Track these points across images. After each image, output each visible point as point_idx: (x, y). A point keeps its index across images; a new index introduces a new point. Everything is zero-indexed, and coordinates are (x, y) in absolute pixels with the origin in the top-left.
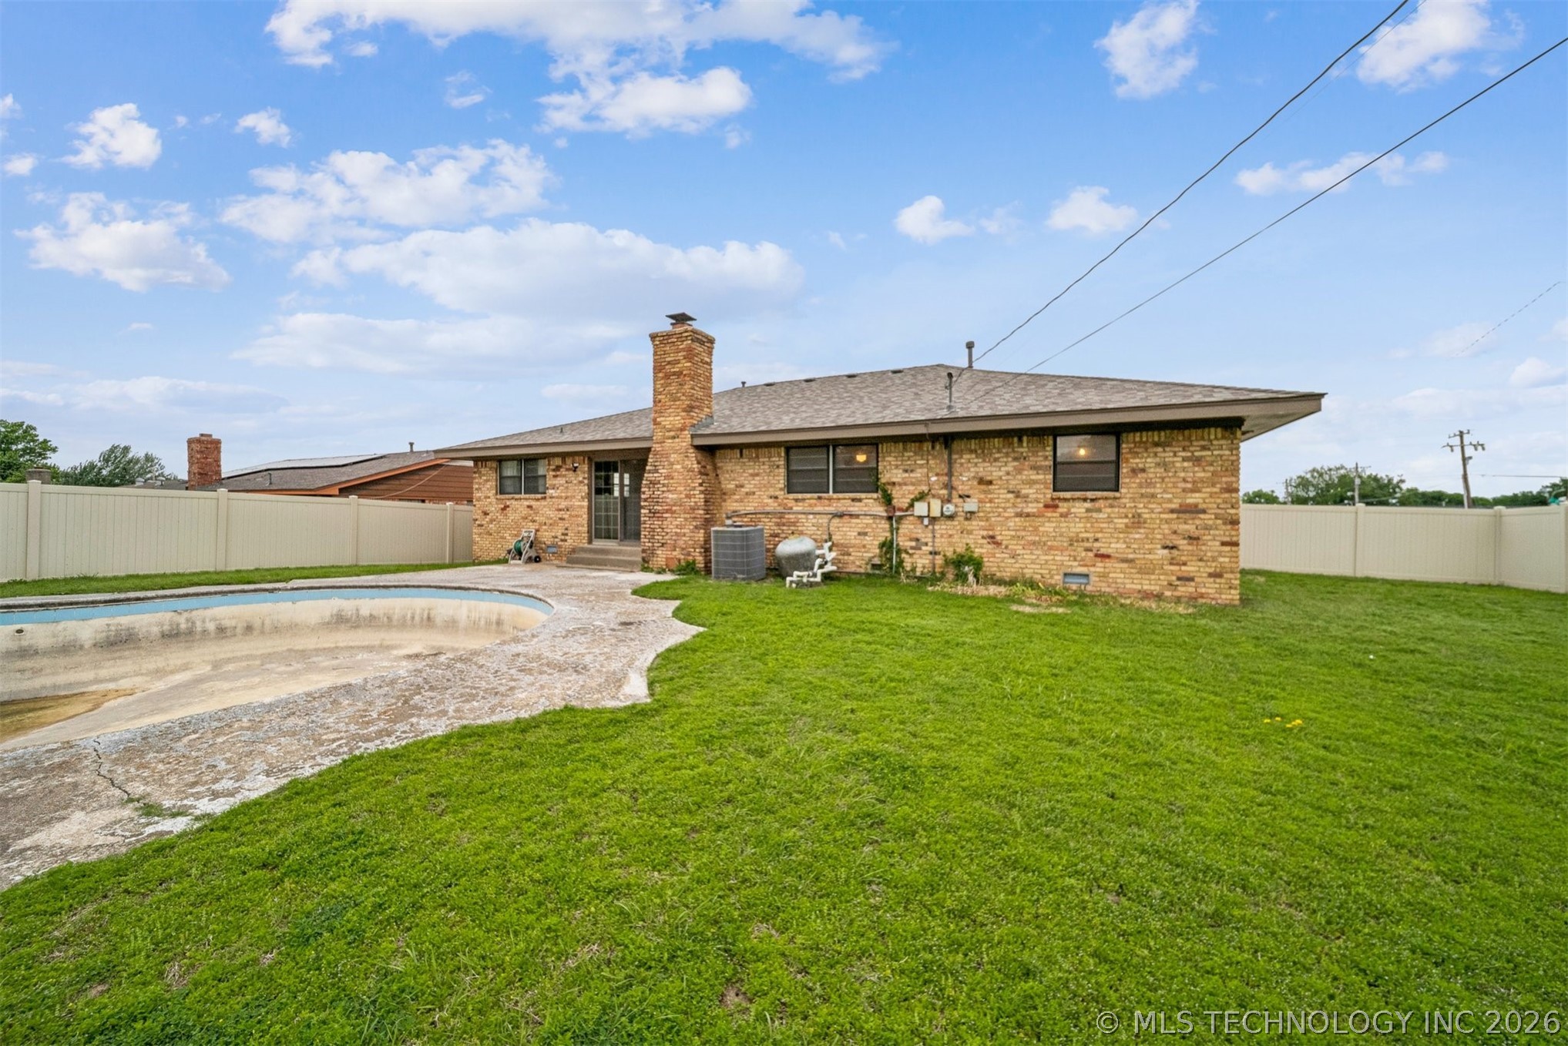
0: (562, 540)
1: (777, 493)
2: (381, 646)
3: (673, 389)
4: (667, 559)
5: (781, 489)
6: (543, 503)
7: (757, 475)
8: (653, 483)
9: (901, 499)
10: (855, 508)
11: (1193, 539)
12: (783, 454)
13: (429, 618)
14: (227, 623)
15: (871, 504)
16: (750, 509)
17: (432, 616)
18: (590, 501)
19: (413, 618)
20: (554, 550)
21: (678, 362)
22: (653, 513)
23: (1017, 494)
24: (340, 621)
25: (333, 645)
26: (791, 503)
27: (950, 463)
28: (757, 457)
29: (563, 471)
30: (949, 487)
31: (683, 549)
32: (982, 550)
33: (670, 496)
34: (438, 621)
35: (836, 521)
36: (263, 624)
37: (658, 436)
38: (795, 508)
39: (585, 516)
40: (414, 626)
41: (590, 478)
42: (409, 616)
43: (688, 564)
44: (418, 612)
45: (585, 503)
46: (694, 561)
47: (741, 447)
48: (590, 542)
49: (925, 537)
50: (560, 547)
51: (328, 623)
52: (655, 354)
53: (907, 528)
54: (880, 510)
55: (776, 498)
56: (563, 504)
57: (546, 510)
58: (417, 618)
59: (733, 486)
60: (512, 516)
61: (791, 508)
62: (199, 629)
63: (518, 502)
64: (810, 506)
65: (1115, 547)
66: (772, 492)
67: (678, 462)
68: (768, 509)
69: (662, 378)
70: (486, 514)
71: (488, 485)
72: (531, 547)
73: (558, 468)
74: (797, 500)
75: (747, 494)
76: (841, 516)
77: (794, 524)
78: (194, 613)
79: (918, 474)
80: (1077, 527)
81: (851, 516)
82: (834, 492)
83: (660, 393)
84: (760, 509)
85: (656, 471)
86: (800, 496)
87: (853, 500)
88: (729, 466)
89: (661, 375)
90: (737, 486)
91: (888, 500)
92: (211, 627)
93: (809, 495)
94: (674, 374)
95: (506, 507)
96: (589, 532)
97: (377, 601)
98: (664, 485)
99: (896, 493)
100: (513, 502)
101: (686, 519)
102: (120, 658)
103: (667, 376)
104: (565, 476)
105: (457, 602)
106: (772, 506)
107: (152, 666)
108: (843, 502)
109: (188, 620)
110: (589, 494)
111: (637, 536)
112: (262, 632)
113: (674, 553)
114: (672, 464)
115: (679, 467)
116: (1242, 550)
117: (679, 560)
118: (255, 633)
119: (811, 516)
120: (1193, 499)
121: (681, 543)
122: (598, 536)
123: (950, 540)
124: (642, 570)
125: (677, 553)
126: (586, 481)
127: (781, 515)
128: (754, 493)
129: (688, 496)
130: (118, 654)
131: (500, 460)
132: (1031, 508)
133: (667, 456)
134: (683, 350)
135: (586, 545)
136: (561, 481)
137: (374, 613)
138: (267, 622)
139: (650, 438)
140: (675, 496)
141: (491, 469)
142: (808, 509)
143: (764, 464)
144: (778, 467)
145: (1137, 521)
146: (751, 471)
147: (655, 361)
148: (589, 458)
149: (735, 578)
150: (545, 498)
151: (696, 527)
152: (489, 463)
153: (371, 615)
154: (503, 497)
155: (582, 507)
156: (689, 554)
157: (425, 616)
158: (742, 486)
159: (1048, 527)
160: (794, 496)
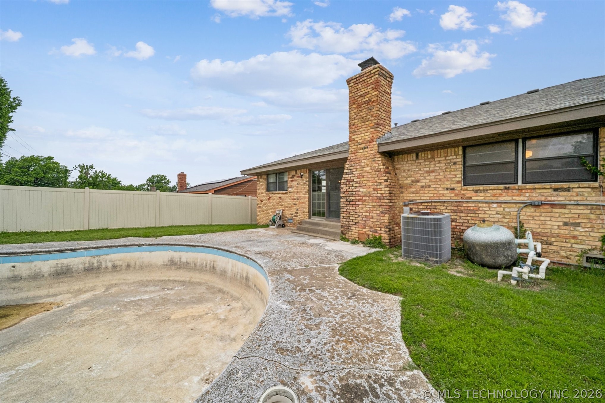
0: (295, 216)
1: (453, 186)
2: (189, 282)
3: (363, 114)
4: (359, 233)
5: (458, 182)
6: (286, 195)
7: (433, 171)
8: (349, 181)
10: (560, 198)
12: (460, 152)
13: (213, 267)
14: (118, 263)
15: (585, 193)
16: (425, 198)
17: (215, 266)
18: (309, 194)
19: (206, 266)
20: (291, 221)
21: (368, 93)
22: (349, 202)
24: (173, 264)
25: (167, 279)
26: (470, 194)
28: (433, 157)
29: (296, 178)
31: (371, 228)
33: (361, 190)
34: (218, 269)
35: (530, 211)
36: (135, 264)
37: (353, 148)
38: (474, 198)
39: (307, 203)
40: (206, 271)
41: (309, 181)
42: (204, 264)
43: (376, 239)
44: (209, 262)
45: (307, 196)
46: (380, 237)
47: (417, 151)
48: (310, 218)
50: (294, 220)
51: (166, 265)
52: (350, 92)
55: (453, 189)
56: (296, 196)
57: (287, 199)
58: (208, 266)
59: (410, 182)
60: (272, 202)
61: (471, 198)
62: (103, 266)
63: (275, 195)
64: (494, 195)
66: (448, 184)
67: (368, 166)
68: (443, 199)
69: (356, 108)
70: (262, 201)
71: (263, 187)
72: (280, 219)
73: (293, 176)
74: (476, 191)
75: (422, 187)
76: (537, 205)
77: (474, 211)
78: (101, 257)
81: (553, 205)
82: (523, 183)
83: (354, 119)
84: (436, 199)
85: (351, 173)
86: (481, 187)
87: (556, 190)
88: (406, 167)
89: (354, 106)
90: (413, 181)
92: (110, 265)
93: (492, 187)
94: (365, 103)
95: (270, 198)
96: (309, 212)
97: (189, 253)
98: (357, 182)
100: (273, 195)
101: (374, 206)
102: (62, 282)
103: (359, 106)
104: (296, 181)
105: (226, 259)
106: (448, 196)
107: (77, 287)
108: (541, 192)
109: (98, 261)
110: (309, 190)
111: (338, 216)
112: (135, 269)
113: (364, 230)
114: (363, 167)
115: (368, 169)
117: (368, 236)
118: (132, 269)
119: (495, 205)
121: (370, 223)
122: (314, 214)
124: (341, 240)
125: (366, 230)
126: (307, 183)
127: (459, 204)
128: (429, 186)
129: (374, 189)
130: (61, 280)
131: (268, 174)
133: (359, 162)
134: (371, 84)
135: (308, 220)
136: (294, 183)
137: (188, 261)
138: (138, 263)
139: (347, 151)
140: (365, 190)
141: (264, 179)
142: (488, 199)
143: (439, 162)
144: (455, 163)
146: (427, 169)
147: (350, 98)
148: (309, 170)
149: (427, 260)
150: (287, 193)
151: (382, 212)
152: (263, 176)
153: (187, 262)
154: (268, 193)
155: (305, 198)
156: (376, 231)
157: (212, 266)
158: (418, 181)
160: (470, 188)
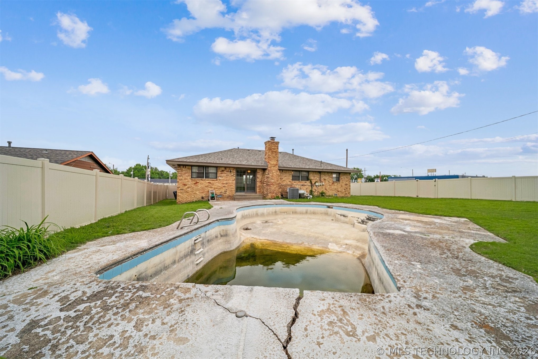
0: (224, 193)
3: (274, 155)
4: (271, 196)
5: (291, 180)
6: (216, 181)
8: (268, 177)
9: (313, 183)
10: (305, 184)
11: (347, 188)
12: (291, 172)
15: (308, 183)
16: (284, 184)
20: (221, 196)
22: (267, 185)
23: (329, 182)
26: (293, 183)
27: (320, 176)
28: (286, 172)
29: (225, 172)
30: (320, 180)
32: (324, 191)
33: (272, 181)
35: (302, 186)
37: (269, 166)
39: (234, 186)
41: (236, 175)
42: (253, 214)
43: (277, 197)
45: (234, 182)
47: (284, 170)
48: (236, 193)
49: (317, 189)
50: (224, 195)
53: (314, 188)
54: (310, 184)
56: (225, 182)
57: (217, 184)
60: (200, 186)
63: (204, 181)
65: (339, 190)
66: (289, 180)
68: (288, 184)
70: (185, 185)
71: (187, 175)
73: (223, 171)
74: (294, 182)
75: (283, 180)
76: (303, 185)
79: (315, 178)
80: (336, 187)
81: (305, 185)
82: (301, 181)
85: (269, 174)
87: (305, 182)
91: (311, 183)
93: (297, 181)
95: (197, 183)
96: (236, 190)
99: (312, 181)
100: (201, 181)
101: (276, 186)
106: (289, 183)
108: (303, 182)
110: (236, 179)
114: (273, 173)
115: (275, 174)
116: (351, 190)
120: (347, 183)
121: (275, 192)
122: (239, 191)
123: (321, 190)
125: (274, 195)
126: (234, 176)
127: (291, 185)
128: (285, 180)
129: (277, 181)
131: (192, 166)
132: (331, 184)
133: (272, 171)
135: (234, 194)
136: (222, 175)
139: (266, 166)
141: (188, 169)
142: (297, 184)
144: (290, 175)
145: (342, 186)
146: (286, 175)
148: (236, 169)
150: (217, 180)
151: (279, 188)
152: (185, 167)
154: (195, 179)
155: (233, 183)
156: (277, 194)
157: (256, 213)
159: (332, 187)
160: (294, 181)
